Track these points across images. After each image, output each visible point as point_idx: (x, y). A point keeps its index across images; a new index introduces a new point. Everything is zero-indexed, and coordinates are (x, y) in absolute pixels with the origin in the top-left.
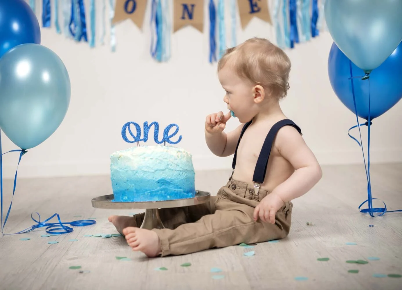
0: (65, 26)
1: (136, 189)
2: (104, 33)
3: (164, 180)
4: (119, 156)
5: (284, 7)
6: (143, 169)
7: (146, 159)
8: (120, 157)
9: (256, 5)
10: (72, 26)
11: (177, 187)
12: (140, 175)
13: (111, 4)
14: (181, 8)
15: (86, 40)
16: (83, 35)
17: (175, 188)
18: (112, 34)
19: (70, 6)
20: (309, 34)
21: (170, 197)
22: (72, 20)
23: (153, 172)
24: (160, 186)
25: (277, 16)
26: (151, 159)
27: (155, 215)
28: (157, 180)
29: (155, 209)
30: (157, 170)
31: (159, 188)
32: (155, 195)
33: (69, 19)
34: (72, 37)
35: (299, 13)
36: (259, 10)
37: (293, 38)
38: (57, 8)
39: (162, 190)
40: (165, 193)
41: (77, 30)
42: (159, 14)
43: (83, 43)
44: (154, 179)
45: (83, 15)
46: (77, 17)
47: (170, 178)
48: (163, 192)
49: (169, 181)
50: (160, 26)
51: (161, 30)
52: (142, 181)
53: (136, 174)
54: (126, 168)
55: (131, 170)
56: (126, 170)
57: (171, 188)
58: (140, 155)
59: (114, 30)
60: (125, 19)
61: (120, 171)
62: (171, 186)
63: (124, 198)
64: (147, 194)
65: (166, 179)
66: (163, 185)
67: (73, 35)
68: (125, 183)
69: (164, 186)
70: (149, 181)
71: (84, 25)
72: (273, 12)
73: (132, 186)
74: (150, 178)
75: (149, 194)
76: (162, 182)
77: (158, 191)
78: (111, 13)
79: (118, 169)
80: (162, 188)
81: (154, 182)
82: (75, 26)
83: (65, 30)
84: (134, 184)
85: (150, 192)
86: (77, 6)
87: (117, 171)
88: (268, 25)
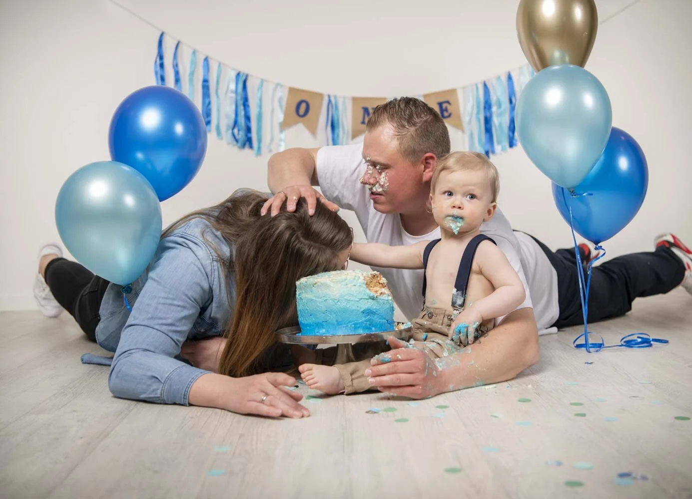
0: (228, 130)
1: (337, 321)
2: (272, 140)
3: (369, 309)
4: (314, 283)
5: (478, 113)
6: (345, 298)
7: (349, 286)
8: (316, 284)
9: (446, 110)
10: (236, 131)
11: (382, 317)
12: (342, 305)
13: (281, 107)
14: (361, 112)
15: (251, 147)
16: (248, 142)
17: (380, 319)
18: (281, 140)
19: (234, 107)
20: (507, 144)
21: (375, 328)
22: (236, 123)
23: (358, 301)
24: (365, 317)
25: (470, 122)
26: (355, 285)
27: (348, 351)
28: (362, 310)
29: (348, 344)
30: (361, 299)
31: (364, 319)
32: (359, 327)
33: (232, 122)
34: (235, 143)
35: (495, 120)
36: (449, 116)
37: (488, 147)
38: (218, 110)
39: (366, 321)
40: (370, 325)
41: (241, 135)
42: (336, 117)
43: (247, 150)
44: (359, 309)
45: (248, 118)
46: (242, 120)
47: (375, 307)
48: (368, 323)
49: (375, 311)
50: (336, 131)
51: (338, 136)
52: (345, 311)
53: (338, 303)
54: (324, 297)
55: (331, 299)
56: (325, 299)
57: (376, 319)
58: (342, 281)
59: (283, 136)
60: (296, 123)
61: (317, 299)
62: (376, 317)
63: (321, 332)
64: (351, 326)
65: (371, 309)
66: (369, 315)
67: (237, 141)
68: (323, 313)
69: (369, 317)
70: (353, 311)
71: (249, 130)
72: (466, 119)
73: (332, 318)
74: (354, 308)
75: (353, 326)
76: (368, 312)
77: (362, 322)
78: (280, 117)
79: (314, 298)
80: (367, 318)
81: (359, 312)
82: (239, 130)
83: (227, 135)
84: (334, 315)
85: (354, 324)
86: (242, 108)
87: (312, 300)
88: (460, 133)
